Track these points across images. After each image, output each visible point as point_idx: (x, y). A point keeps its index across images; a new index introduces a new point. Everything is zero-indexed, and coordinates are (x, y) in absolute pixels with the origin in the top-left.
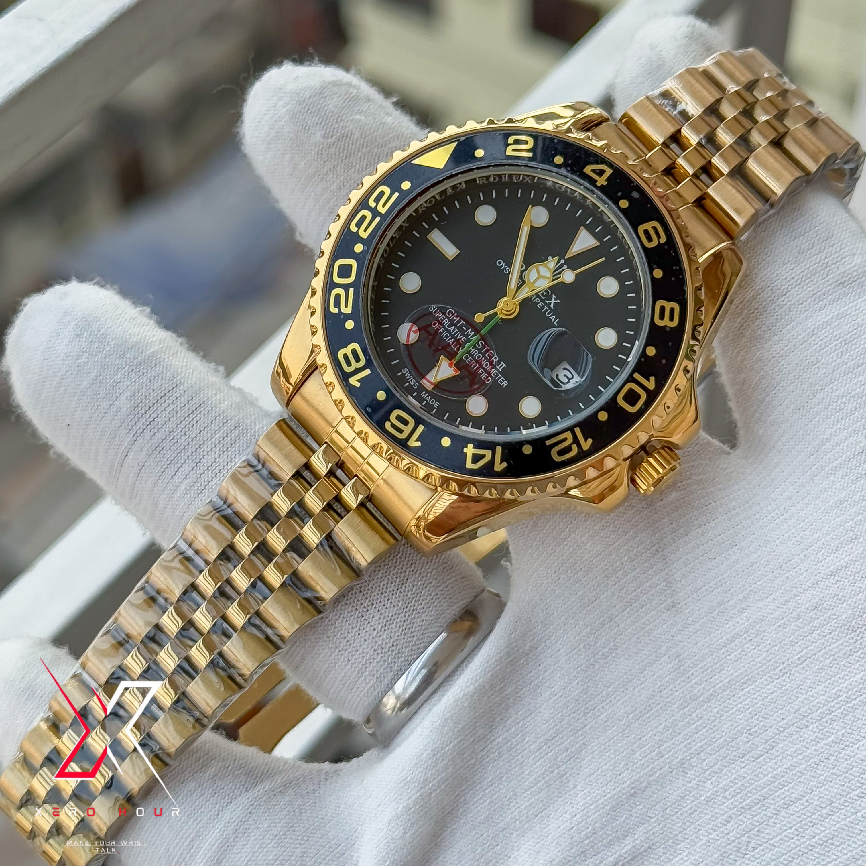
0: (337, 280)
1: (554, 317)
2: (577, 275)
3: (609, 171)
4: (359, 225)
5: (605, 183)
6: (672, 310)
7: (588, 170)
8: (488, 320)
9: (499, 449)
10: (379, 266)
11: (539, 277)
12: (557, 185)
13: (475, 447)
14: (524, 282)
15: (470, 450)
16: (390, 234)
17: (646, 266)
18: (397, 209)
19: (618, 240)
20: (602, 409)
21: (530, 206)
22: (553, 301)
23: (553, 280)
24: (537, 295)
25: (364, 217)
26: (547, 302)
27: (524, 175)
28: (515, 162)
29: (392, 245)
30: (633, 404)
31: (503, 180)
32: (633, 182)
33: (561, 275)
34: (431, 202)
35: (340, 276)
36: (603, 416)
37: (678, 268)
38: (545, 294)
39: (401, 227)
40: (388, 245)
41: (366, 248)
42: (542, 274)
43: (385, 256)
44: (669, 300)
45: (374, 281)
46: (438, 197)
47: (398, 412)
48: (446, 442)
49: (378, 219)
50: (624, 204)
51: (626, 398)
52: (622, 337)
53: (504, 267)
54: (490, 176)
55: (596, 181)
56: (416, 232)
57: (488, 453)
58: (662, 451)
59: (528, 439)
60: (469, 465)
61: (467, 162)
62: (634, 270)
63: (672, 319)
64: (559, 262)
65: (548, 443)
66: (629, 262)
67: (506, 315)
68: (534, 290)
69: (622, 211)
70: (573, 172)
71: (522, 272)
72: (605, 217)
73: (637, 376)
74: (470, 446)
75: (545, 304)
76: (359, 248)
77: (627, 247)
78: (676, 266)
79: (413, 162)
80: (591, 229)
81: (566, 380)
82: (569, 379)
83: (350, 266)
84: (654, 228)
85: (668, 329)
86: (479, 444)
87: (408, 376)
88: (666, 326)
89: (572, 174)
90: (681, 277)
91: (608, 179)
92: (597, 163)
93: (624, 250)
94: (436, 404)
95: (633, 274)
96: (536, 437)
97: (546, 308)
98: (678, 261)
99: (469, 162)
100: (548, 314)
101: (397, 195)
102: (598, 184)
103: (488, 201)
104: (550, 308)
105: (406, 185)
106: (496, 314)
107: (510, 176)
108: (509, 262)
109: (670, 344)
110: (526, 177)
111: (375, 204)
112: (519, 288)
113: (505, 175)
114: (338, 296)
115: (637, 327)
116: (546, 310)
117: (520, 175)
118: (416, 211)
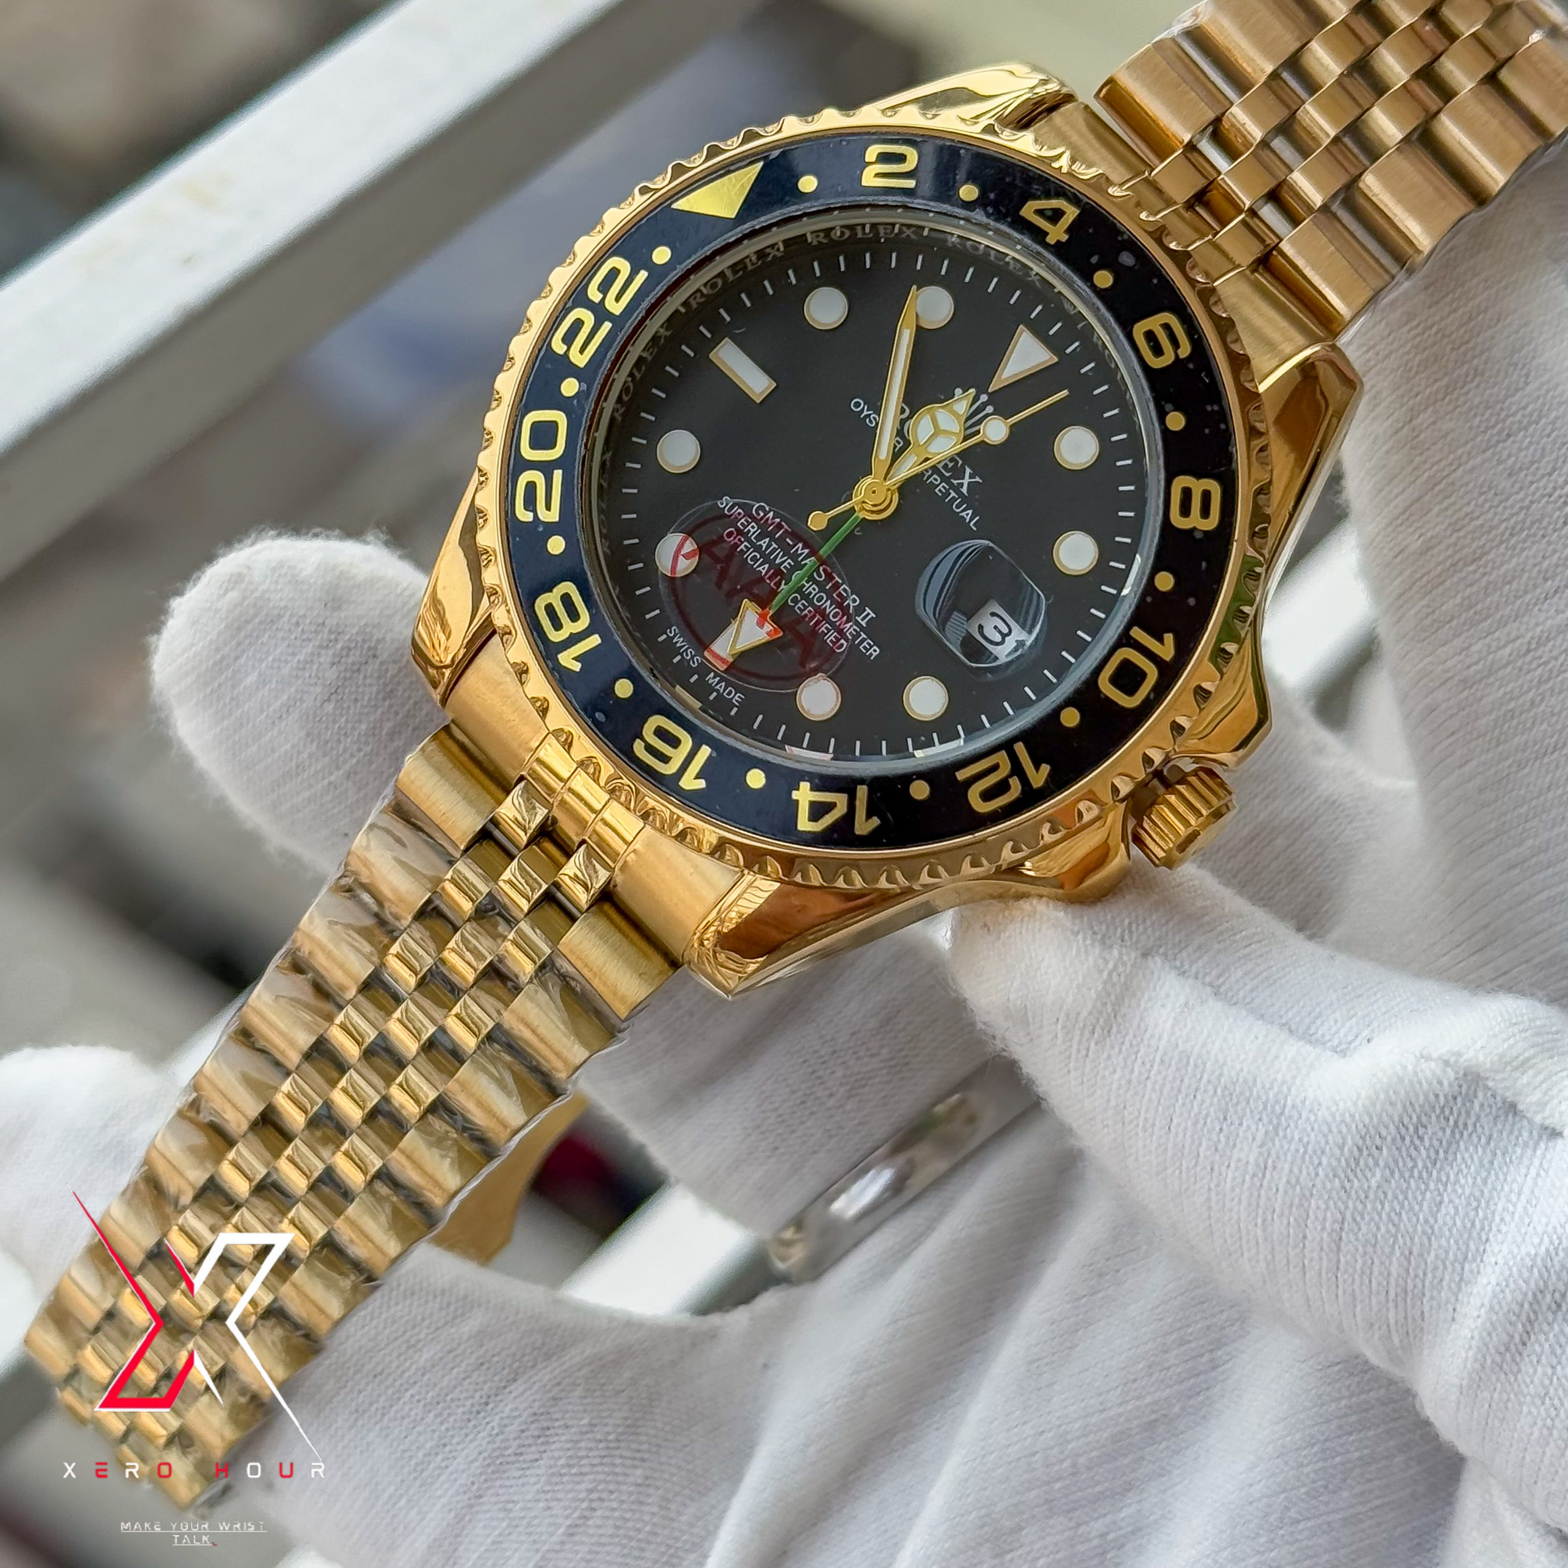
0: (528, 453)
1: (970, 512)
2: (1012, 427)
3: (1072, 213)
4: (568, 339)
5: (1064, 238)
6: (1206, 496)
7: (1028, 211)
8: (835, 524)
9: (862, 791)
10: (612, 419)
11: (938, 432)
12: (969, 243)
13: (814, 788)
14: (907, 443)
15: (804, 795)
16: (636, 351)
17: (1152, 406)
18: (645, 305)
19: (1094, 351)
20: (1069, 702)
21: (914, 287)
22: (966, 481)
23: (966, 438)
24: (934, 469)
25: (579, 323)
26: (955, 482)
27: (902, 225)
28: (881, 200)
29: (638, 376)
30: (1130, 691)
31: (860, 235)
32: (1122, 233)
33: (982, 427)
34: (714, 286)
35: (534, 445)
36: (1071, 718)
37: (1216, 408)
38: (950, 465)
39: (655, 339)
40: (631, 375)
41: (584, 386)
42: (943, 426)
43: (625, 398)
44: (1199, 476)
45: (603, 453)
46: (729, 273)
47: (657, 721)
48: (756, 779)
49: (607, 326)
50: (1104, 279)
51: (1115, 680)
52: (1107, 551)
53: (865, 413)
54: (833, 229)
55: (1046, 234)
56: (688, 346)
57: (840, 800)
58: (1193, 779)
59: (921, 768)
60: (804, 824)
61: (783, 203)
62: (1128, 411)
63: (1205, 513)
64: (976, 399)
65: (961, 775)
66: (1118, 395)
67: (873, 512)
68: (927, 459)
69: (1101, 293)
70: (999, 216)
71: (903, 422)
72: (1067, 306)
73: (1137, 633)
74: (805, 786)
75: (952, 486)
76: (570, 387)
77: (1113, 366)
78: (1212, 404)
79: (674, 206)
80: (1039, 331)
81: (998, 638)
82: (1004, 636)
83: (554, 425)
84: (1167, 327)
85: (1198, 535)
86: (823, 783)
87: (679, 641)
88: (1195, 529)
89: (996, 220)
90: (1223, 426)
91: (1069, 230)
92: (1048, 195)
93: (1106, 371)
94: (737, 698)
95: (1127, 421)
96: (939, 764)
97: (953, 494)
98: (1215, 393)
99: (787, 204)
100: (958, 507)
101: (643, 275)
102: (1051, 240)
103: (832, 279)
104: (960, 494)
105: (662, 255)
106: (852, 511)
107: (874, 226)
108: (876, 406)
109: (1204, 564)
110: (904, 229)
111: (601, 296)
112: (896, 455)
113: (863, 226)
114: (531, 487)
115: (1135, 529)
116: (954, 499)
117: (893, 225)
118: (685, 304)
